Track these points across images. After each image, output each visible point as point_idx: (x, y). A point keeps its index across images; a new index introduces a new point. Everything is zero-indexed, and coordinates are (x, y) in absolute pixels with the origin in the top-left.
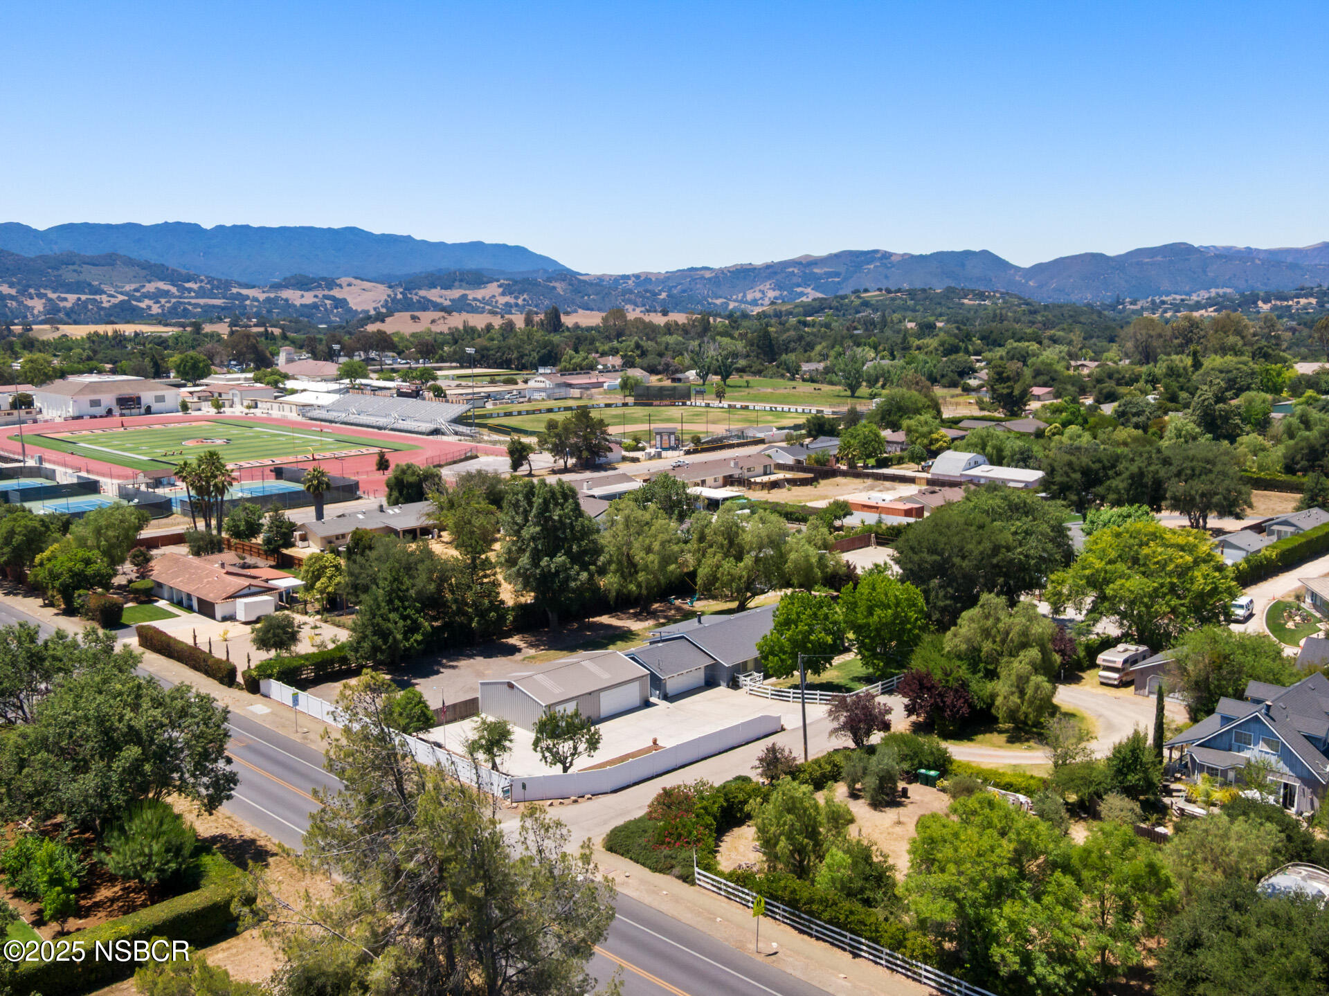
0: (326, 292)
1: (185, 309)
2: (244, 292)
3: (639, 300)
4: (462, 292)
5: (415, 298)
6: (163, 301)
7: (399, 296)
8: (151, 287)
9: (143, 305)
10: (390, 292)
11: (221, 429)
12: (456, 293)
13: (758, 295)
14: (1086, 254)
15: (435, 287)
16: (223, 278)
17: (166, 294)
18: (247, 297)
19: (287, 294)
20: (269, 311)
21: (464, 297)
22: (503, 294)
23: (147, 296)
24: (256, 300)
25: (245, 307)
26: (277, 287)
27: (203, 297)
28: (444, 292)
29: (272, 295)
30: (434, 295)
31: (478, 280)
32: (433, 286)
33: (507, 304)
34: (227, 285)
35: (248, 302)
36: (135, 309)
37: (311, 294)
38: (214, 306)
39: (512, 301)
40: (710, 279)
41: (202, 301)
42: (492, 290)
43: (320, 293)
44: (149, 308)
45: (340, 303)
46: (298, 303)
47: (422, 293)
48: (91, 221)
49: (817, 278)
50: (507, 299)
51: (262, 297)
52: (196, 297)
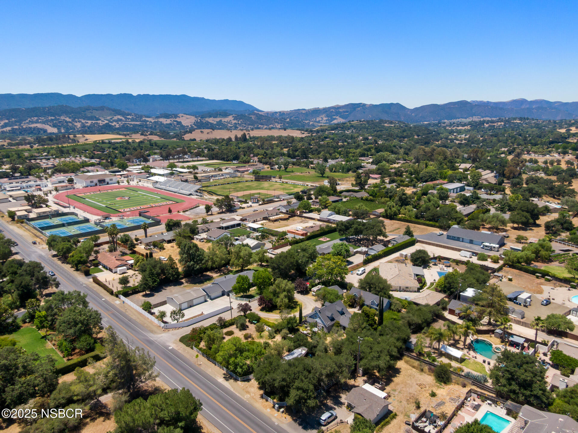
0: (174, 119)
1: (127, 126)
2: (147, 119)
3: (280, 122)
4: (220, 119)
5: (204, 121)
6: (120, 123)
7: (199, 121)
8: (116, 118)
9: (113, 124)
10: (196, 119)
11: (128, 192)
12: (218, 119)
13: (321, 119)
14: (432, 105)
15: (211, 117)
16: (139, 114)
17: (121, 120)
18: (148, 121)
19: (161, 120)
20: (155, 126)
21: (221, 120)
22: (234, 120)
23: (114, 121)
24: (151, 122)
25: (147, 125)
26: (158, 117)
27: (133, 121)
28: (214, 119)
29: (156, 120)
30: (211, 120)
31: (225, 114)
32: (210, 117)
33: (235, 123)
34: (141, 117)
35: (148, 123)
36: (110, 126)
37: (170, 120)
38: (137, 125)
39: (237, 122)
40: (304, 114)
41: (133, 123)
42: (230, 118)
43: (172, 120)
44: (115, 125)
45: (179, 123)
46: (165, 123)
47: (207, 119)
48: (96, 93)
49: (340, 113)
50: (235, 121)
51: (153, 121)
52: (131, 121)
